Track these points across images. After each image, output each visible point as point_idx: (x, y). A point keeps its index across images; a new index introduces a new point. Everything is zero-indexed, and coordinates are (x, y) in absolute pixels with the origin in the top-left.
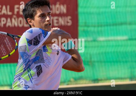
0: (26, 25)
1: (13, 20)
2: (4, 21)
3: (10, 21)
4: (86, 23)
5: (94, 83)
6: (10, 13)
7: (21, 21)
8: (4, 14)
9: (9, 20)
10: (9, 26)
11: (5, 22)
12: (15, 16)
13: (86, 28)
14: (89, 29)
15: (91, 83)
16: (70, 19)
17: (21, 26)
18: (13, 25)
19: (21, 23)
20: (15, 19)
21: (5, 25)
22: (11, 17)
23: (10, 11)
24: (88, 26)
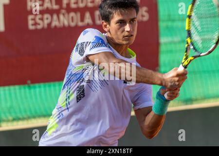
0: (80, 24)
1: (61, 17)
2: (47, 19)
3: (57, 19)
4: (169, 15)
5: (187, 104)
6: (56, 7)
7: (72, 18)
8: (47, 8)
9: (55, 17)
10: (55, 27)
11: (49, 21)
12: (63, 11)
13: (170, 24)
14: (175, 24)
15: (181, 105)
16: (146, 11)
17: (73, 24)
18: (62, 25)
19: (73, 21)
20: (64, 14)
21: (49, 25)
22: (58, 12)
23: (56, 4)
24: (173, 20)
